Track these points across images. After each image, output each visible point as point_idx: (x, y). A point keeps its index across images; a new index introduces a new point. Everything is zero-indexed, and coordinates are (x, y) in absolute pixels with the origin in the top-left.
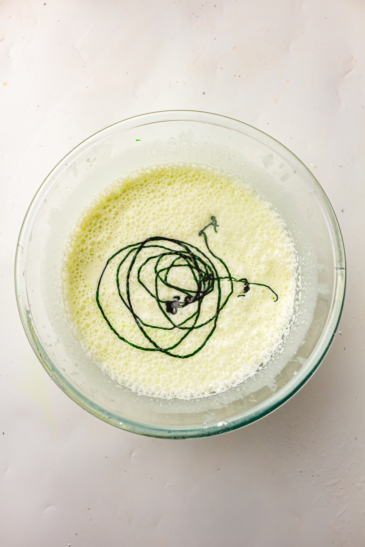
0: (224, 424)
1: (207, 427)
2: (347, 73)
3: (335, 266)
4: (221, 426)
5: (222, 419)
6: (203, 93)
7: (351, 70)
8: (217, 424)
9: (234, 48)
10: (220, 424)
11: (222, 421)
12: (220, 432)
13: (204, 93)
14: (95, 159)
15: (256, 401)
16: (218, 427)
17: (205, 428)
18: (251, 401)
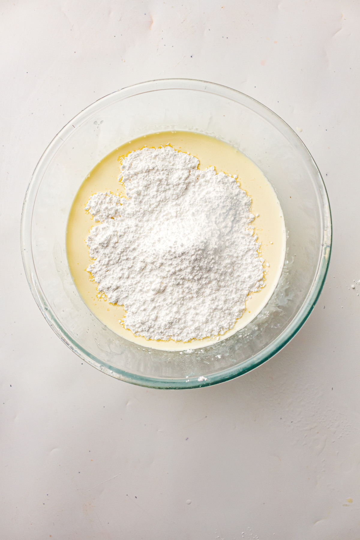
0: (204, 380)
1: (188, 381)
2: (336, 32)
4: (201, 381)
5: (203, 374)
7: (340, 29)
8: (199, 378)
9: (222, 7)
10: (201, 379)
11: (203, 376)
12: (200, 386)
13: (191, 57)
15: (235, 361)
16: (198, 382)
17: (186, 381)
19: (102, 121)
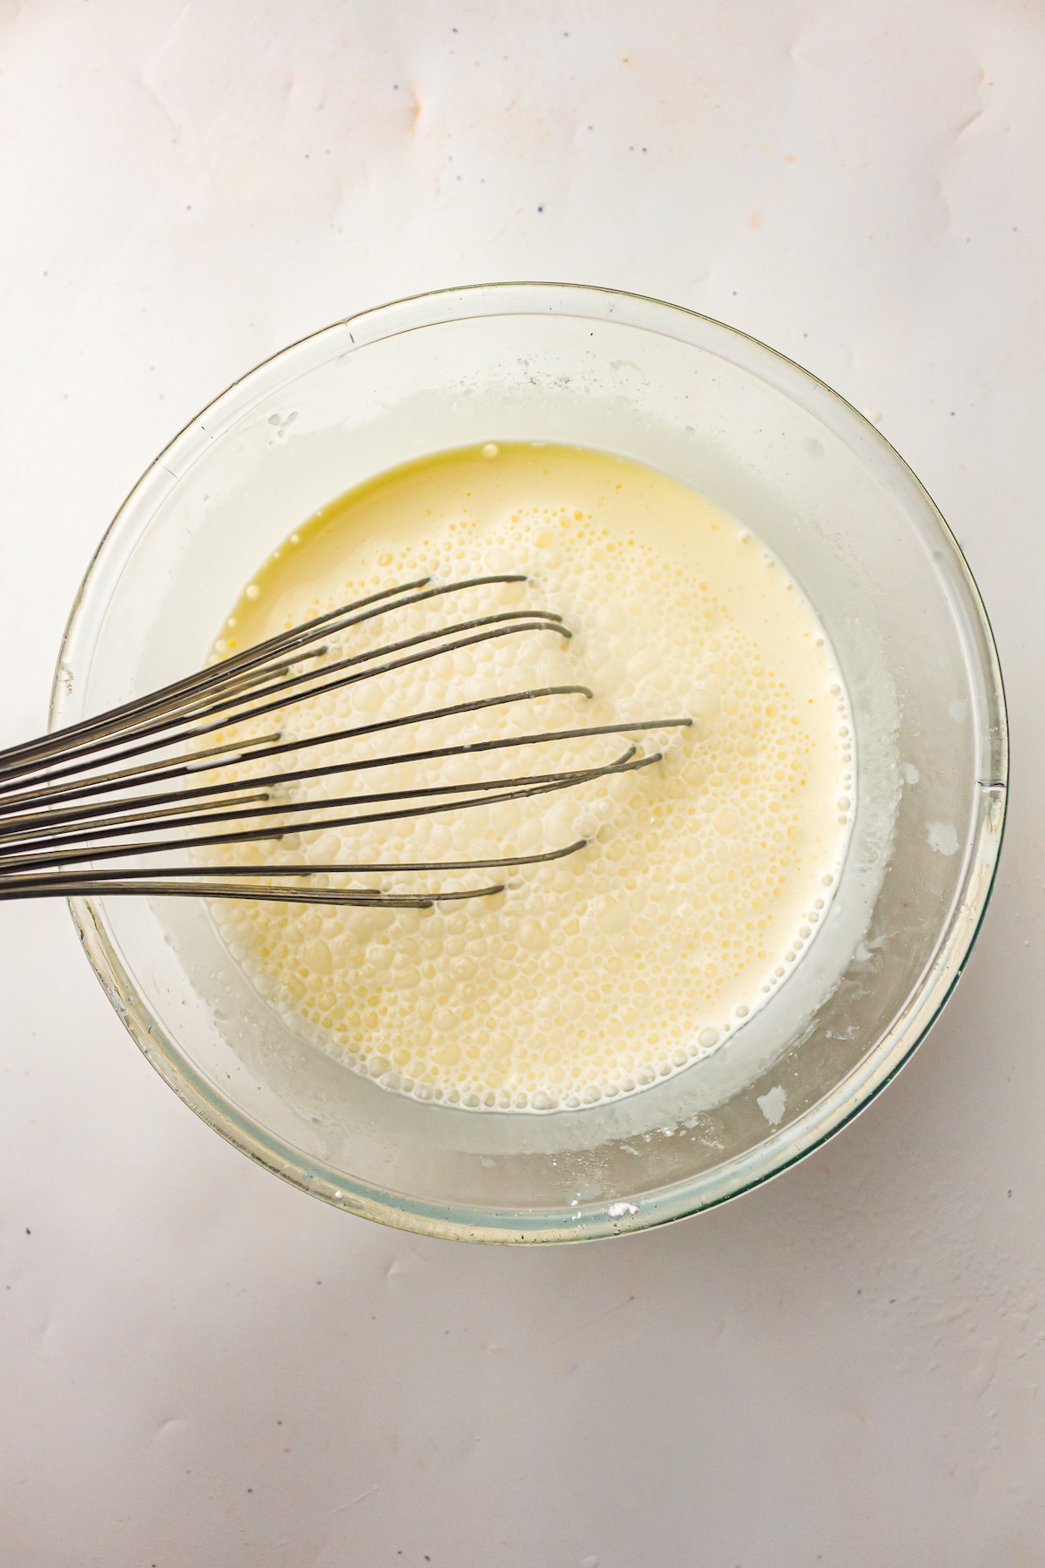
0: (628, 1210)
1: (579, 1216)
2: (967, 123)
3: (978, 775)
4: (620, 1216)
5: (623, 1195)
6: (536, 208)
7: (979, 113)
8: (608, 1208)
9: (626, 61)
10: (617, 1209)
11: (627, 1201)
13: (540, 209)
14: (293, 416)
15: (721, 1147)
16: (612, 1219)
17: (573, 1219)
18: (708, 1144)
19: (293, 414)
